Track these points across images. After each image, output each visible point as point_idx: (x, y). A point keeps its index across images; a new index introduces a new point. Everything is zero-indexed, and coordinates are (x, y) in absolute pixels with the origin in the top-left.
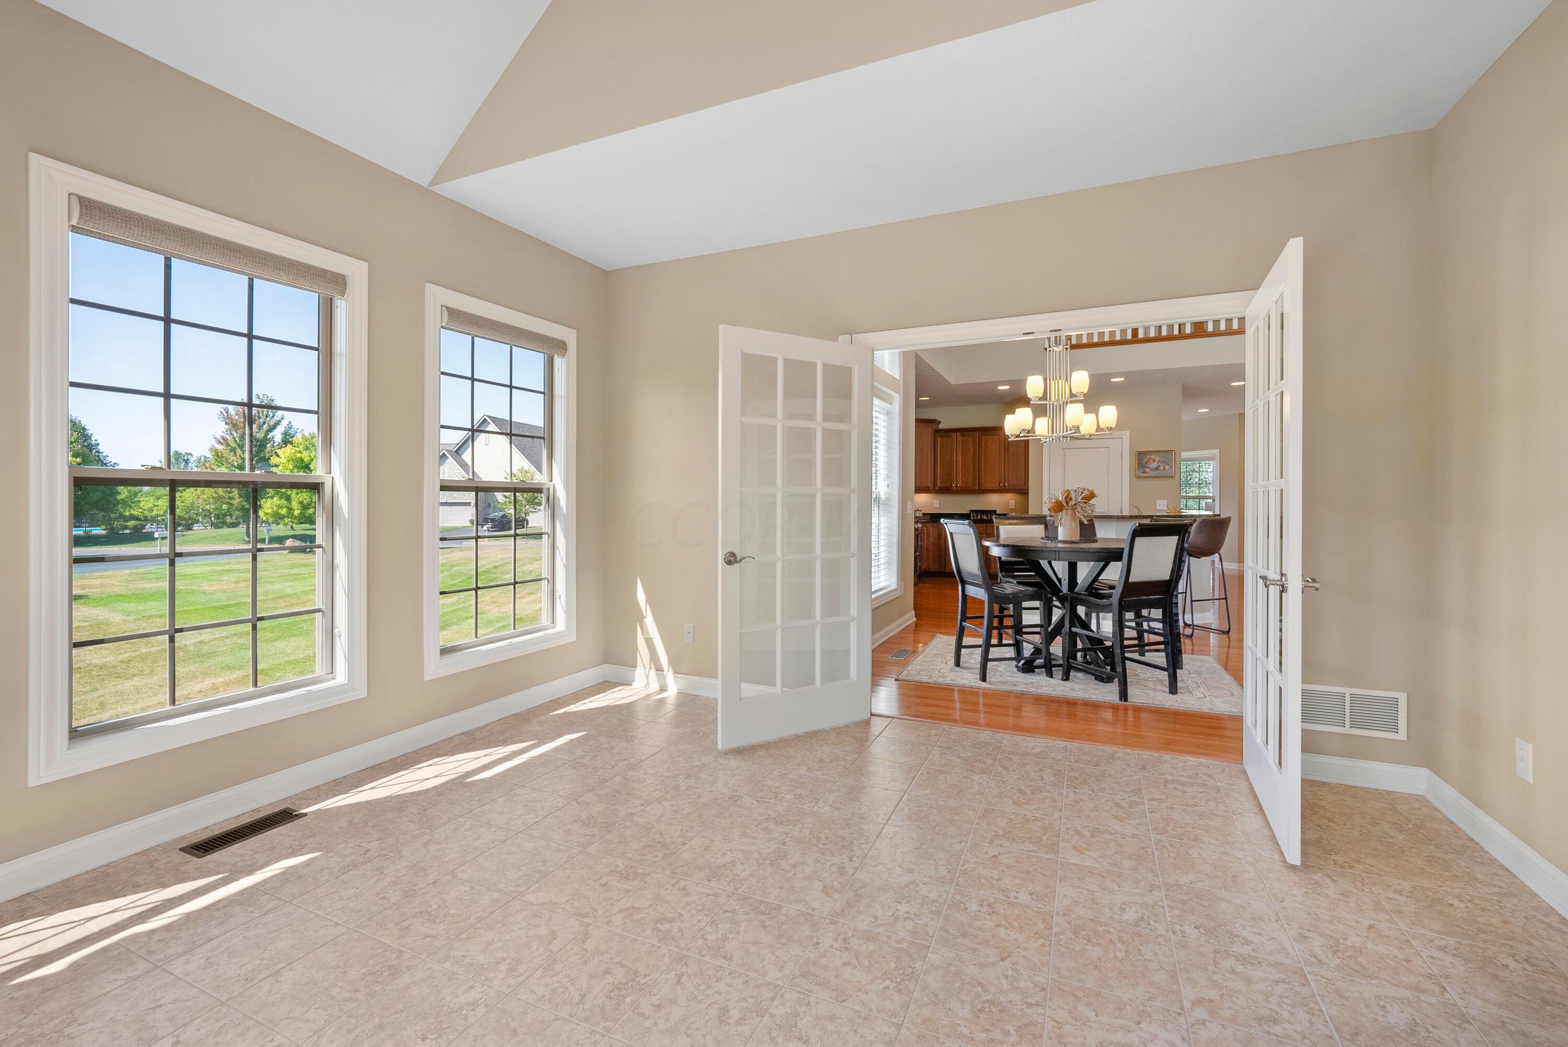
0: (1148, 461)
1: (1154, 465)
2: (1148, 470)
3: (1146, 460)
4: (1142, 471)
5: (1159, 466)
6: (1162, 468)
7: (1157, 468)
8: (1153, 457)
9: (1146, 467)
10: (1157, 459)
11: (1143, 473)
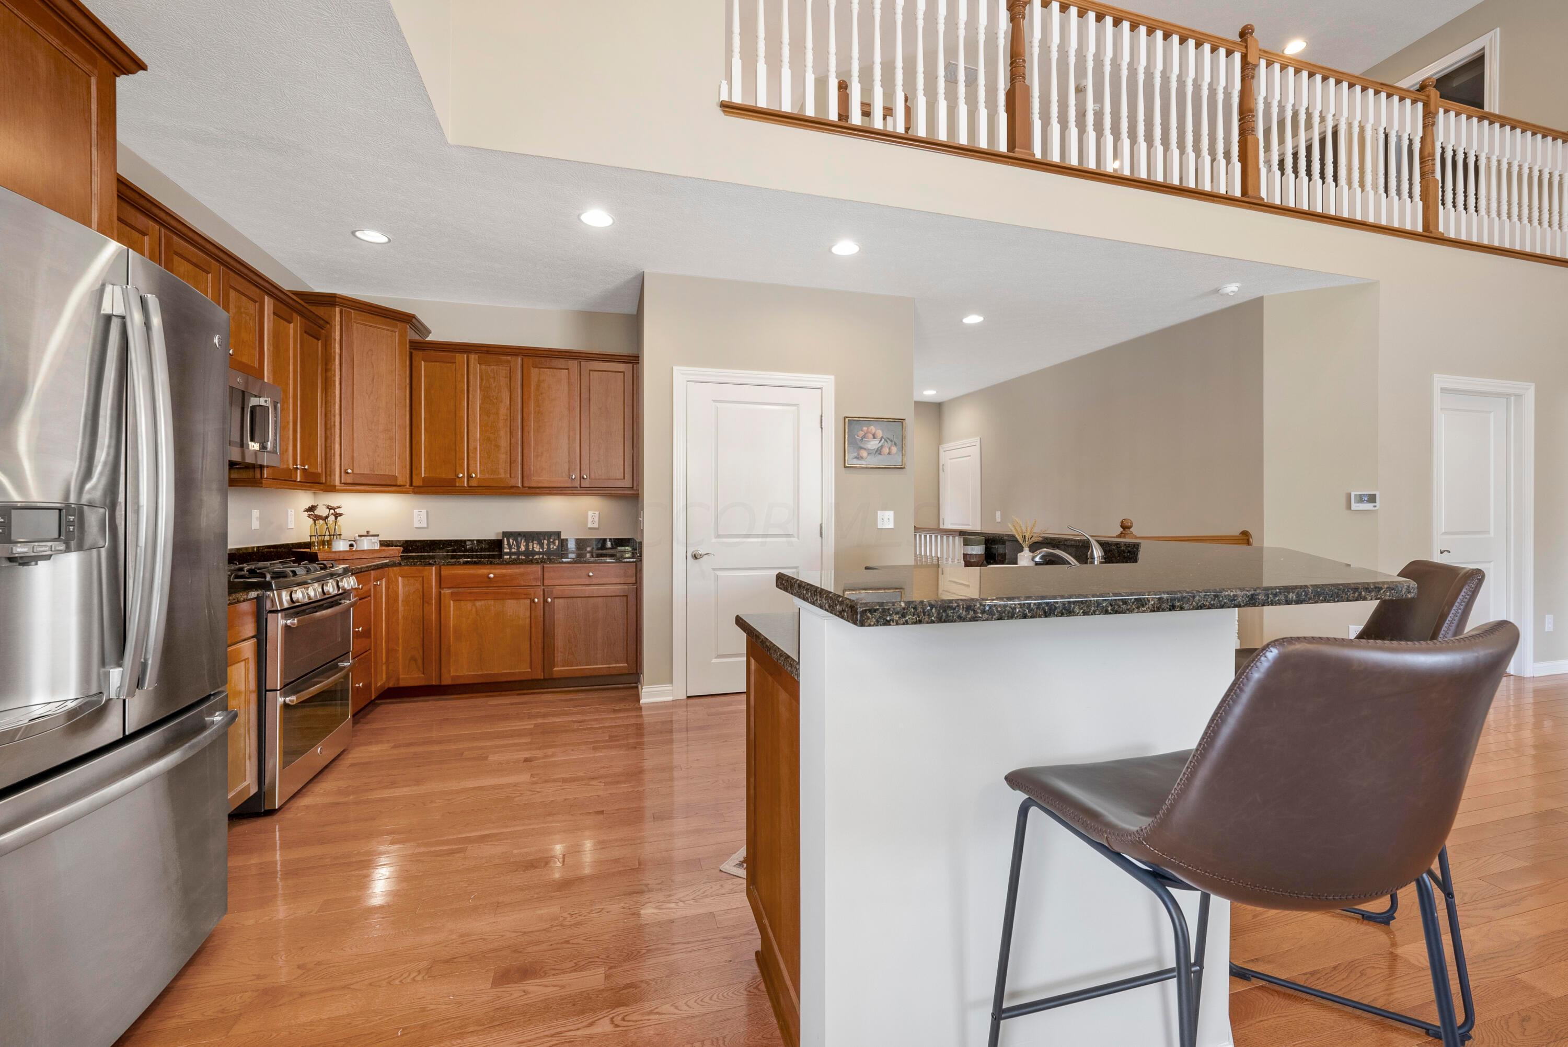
0: (864, 437)
1: (873, 444)
2: (864, 454)
3: (861, 433)
4: (856, 454)
5: (882, 446)
6: (886, 450)
7: (879, 451)
8: (872, 429)
9: (861, 448)
10: (880, 433)
11: (857, 458)
